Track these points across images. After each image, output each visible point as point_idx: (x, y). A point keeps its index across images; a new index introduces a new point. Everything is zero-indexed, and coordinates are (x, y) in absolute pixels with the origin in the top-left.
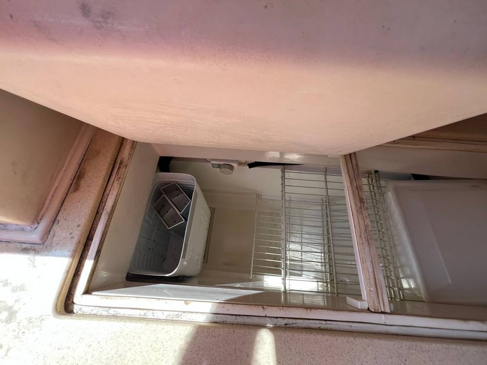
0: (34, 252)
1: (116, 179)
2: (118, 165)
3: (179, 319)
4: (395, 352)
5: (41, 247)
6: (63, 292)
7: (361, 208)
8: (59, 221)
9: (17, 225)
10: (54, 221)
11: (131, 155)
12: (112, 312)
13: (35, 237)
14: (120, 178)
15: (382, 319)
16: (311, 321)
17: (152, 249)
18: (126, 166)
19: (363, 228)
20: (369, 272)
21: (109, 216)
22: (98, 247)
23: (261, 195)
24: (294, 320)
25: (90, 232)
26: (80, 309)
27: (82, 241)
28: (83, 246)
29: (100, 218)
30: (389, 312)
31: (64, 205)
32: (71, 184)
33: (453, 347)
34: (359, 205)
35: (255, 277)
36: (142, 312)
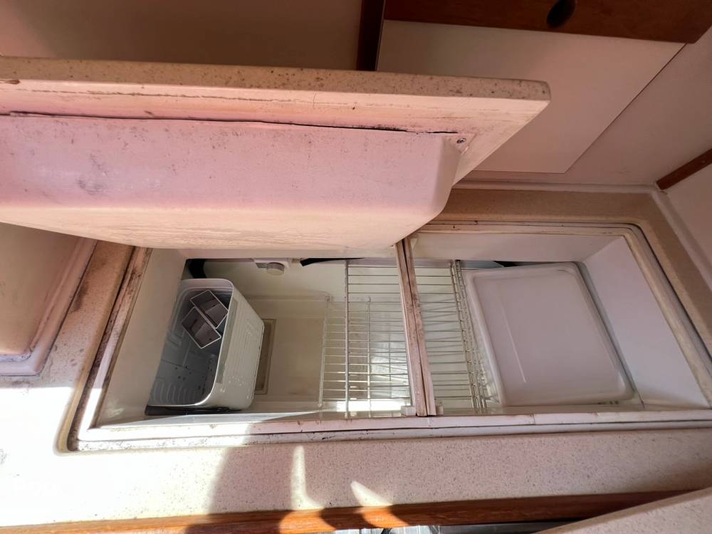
0: (27, 385)
1: (127, 292)
2: (129, 276)
3: (204, 445)
4: (433, 452)
5: (36, 378)
6: (65, 428)
7: (413, 305)
8: (56, 347)
9: (5, 355)
10: (52, 347)
11: (145, 263)
12: (125, 445)
13: (28, 367)
14: (132, 291)
15: (428, 422)
16: (351, 432)
17: (184, 379)
18: (139, 276)
19: (413, 327)
20: (416, 374)
21: (119, 337)
22: (107, 373)
23: (332, 297)
24: (332, 433)
25: (96, 356)
26: (87, 446)
27: (86, 368)
28: (88, 375)
29: (108, 340)
30: (435, 414)
31: (62, 328)
32: (70, 304)
33: (492, 441)
34: (410, 302)
35: (326, 405)
36: (161, 442)
